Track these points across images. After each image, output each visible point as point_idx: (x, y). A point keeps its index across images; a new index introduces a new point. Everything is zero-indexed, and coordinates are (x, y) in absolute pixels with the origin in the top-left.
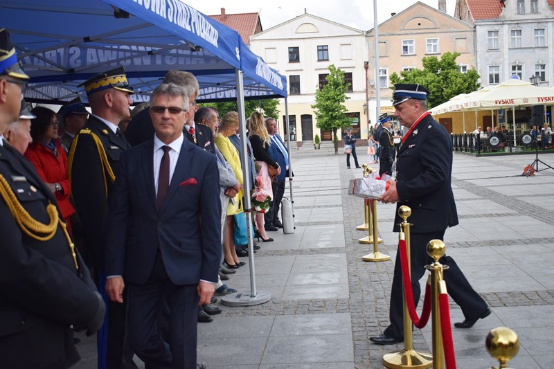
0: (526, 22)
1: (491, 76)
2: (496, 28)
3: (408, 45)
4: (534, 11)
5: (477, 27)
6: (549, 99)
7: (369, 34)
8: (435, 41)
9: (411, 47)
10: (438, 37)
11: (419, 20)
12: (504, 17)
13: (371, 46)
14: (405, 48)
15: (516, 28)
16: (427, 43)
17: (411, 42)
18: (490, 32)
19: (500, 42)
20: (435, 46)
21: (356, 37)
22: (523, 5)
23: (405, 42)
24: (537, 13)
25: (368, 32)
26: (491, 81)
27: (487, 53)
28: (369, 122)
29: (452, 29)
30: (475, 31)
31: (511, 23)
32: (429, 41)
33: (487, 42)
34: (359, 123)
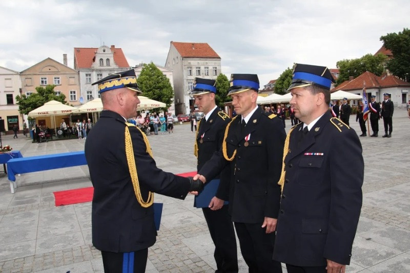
0: (105, 70)
1: (88, 96)
2: (90, 73)
3: (44, 80)
4: (108, 65)
5: (80, 72)
6: (68, 111)
7: (21, 74)
8: (58, 78)
9: (46, 81)
10: (60, 77)
11: (50, 67)
12: (93, 67)
13: (23, 80)
14: (42, 82)
15: (99, 73)
16: (54, 79)
17: (45, 79)
18: (87, 75)
19: (92, 79)
20: (59, 81)
21: (15, 76)
22: (103, 62)
23: (42, 79)
24: (109, 65)
25: (21, 73)
26: (88, 99)
27: (85, 86)
28: (24, 121)
29: (67, 73)
30: (79, 74)
31: (97, 70)
32: (55, 78)
33: (85, 79)
34: (18, 121)
